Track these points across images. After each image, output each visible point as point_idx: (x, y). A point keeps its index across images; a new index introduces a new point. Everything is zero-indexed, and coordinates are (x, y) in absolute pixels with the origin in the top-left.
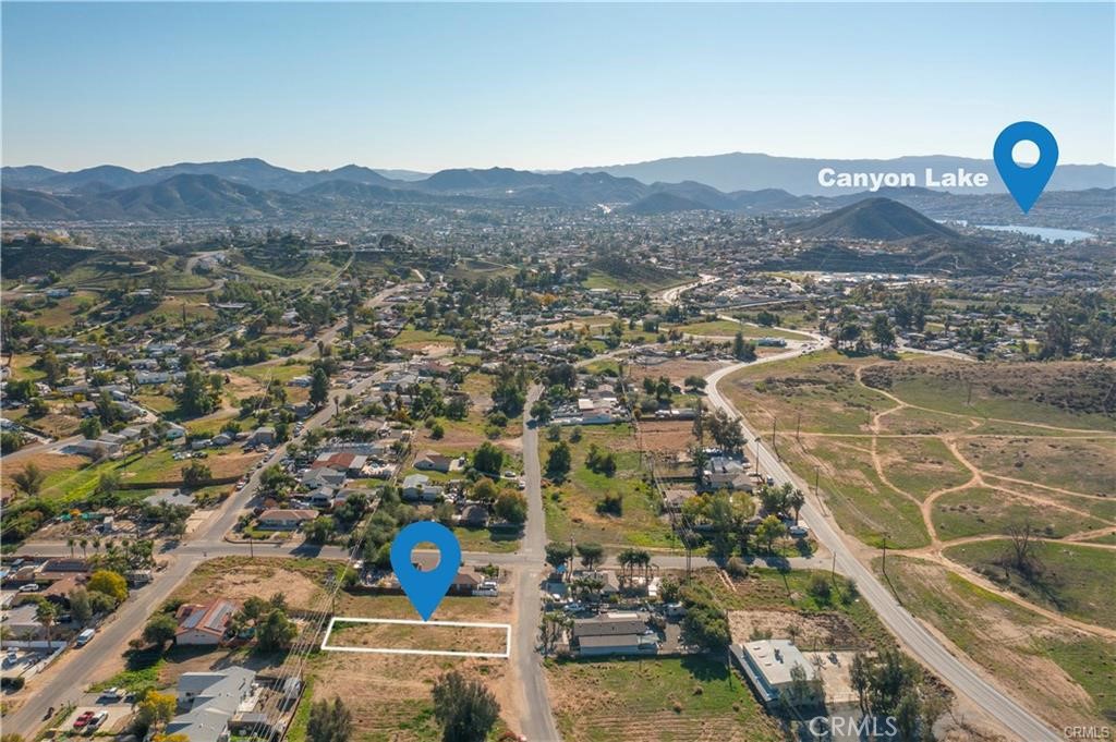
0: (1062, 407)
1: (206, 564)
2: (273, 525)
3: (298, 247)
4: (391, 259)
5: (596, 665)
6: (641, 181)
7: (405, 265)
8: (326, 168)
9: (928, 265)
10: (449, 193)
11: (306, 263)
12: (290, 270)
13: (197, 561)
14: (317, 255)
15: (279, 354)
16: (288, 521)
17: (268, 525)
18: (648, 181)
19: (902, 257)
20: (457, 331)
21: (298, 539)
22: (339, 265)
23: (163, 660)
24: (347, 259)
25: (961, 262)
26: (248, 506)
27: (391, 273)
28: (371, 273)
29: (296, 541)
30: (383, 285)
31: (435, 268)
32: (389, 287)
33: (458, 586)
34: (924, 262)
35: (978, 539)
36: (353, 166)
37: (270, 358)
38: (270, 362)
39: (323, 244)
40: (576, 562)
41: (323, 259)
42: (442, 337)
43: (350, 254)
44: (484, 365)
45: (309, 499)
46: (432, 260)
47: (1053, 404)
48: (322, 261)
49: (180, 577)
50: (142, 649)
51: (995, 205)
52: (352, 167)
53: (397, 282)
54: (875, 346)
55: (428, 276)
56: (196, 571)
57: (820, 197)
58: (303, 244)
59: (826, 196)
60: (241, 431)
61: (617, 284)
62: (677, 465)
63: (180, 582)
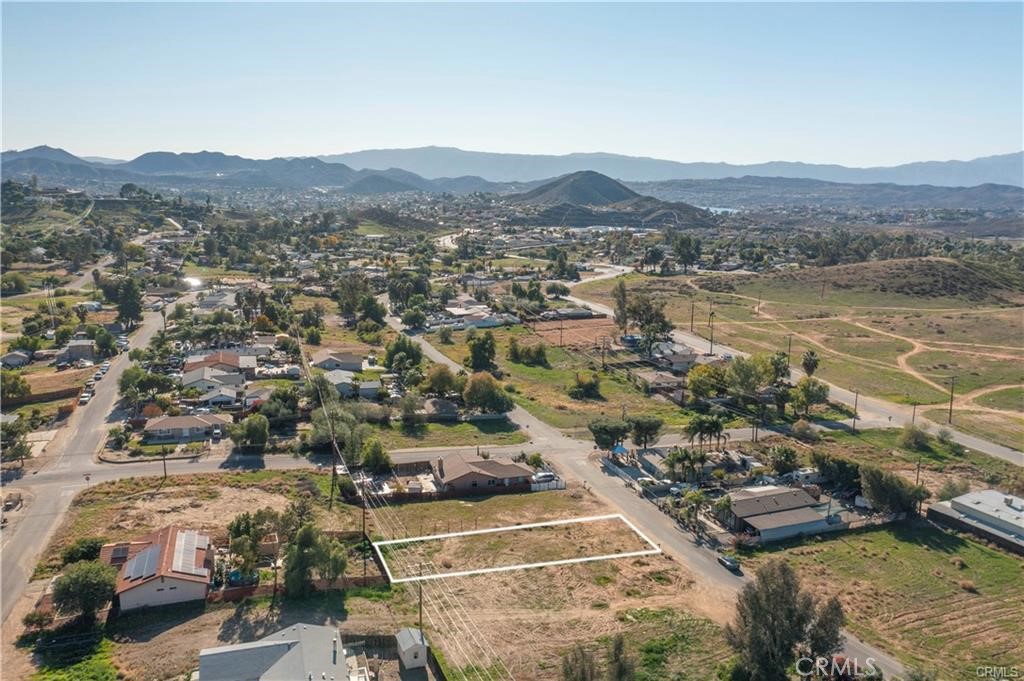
0: (908, 294)
1: (92, 491)
2: (172, 437)
3: (22, 194)
4: (137, 208)
5: (796, 550)
6: (349, 166)
7: (155, 214)
8: (14, 149)
9: (653, 220)
10: (157, 174)
11: (35, 210)
12: (16, 217)
13: (71, 491)
14: (48, 203)
15: (39, 287)
16: (191, 430)
17: (160, 438)
18: (358, 168)
19: (627, 214)
20: (249, 265)
21: (221, 450)
22: (77, 214)
23: (105, 641)
24: (84, 207)
25: (680, 218)
26: (111, 419)
27: (142, 221)
28: (118, 220)
29: (218, 452)
30: (136, 231)
31: (191, 217)
32: (144, 234)
33: (507, 482)
34: (650, 218)
35: (989, 391)
36: (45, 146)
37: (30, 291)
38: (29, 294)
39: (55, 192)
40: (628, 444)
41: (55, 207)
42: (230, 272)
43: (88, 202)
44: (307, 288)
45: (206, 404)
46: (186, 209)
47: (898, 292)
48: (53, 209)
49: (56, 514)
50: (51, 628)
51: (659, 189)
52: (44, 149)
53: (150, 230)
54: (678, 268)
55: (185, 225)
56: (77, 503)
57: (516, 182)
58: (27, 192)
59: (519, 181)
60: (40, 348)
61: (389, 232)
62: (613, 354)
63: (59, 521)
